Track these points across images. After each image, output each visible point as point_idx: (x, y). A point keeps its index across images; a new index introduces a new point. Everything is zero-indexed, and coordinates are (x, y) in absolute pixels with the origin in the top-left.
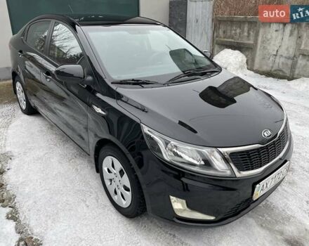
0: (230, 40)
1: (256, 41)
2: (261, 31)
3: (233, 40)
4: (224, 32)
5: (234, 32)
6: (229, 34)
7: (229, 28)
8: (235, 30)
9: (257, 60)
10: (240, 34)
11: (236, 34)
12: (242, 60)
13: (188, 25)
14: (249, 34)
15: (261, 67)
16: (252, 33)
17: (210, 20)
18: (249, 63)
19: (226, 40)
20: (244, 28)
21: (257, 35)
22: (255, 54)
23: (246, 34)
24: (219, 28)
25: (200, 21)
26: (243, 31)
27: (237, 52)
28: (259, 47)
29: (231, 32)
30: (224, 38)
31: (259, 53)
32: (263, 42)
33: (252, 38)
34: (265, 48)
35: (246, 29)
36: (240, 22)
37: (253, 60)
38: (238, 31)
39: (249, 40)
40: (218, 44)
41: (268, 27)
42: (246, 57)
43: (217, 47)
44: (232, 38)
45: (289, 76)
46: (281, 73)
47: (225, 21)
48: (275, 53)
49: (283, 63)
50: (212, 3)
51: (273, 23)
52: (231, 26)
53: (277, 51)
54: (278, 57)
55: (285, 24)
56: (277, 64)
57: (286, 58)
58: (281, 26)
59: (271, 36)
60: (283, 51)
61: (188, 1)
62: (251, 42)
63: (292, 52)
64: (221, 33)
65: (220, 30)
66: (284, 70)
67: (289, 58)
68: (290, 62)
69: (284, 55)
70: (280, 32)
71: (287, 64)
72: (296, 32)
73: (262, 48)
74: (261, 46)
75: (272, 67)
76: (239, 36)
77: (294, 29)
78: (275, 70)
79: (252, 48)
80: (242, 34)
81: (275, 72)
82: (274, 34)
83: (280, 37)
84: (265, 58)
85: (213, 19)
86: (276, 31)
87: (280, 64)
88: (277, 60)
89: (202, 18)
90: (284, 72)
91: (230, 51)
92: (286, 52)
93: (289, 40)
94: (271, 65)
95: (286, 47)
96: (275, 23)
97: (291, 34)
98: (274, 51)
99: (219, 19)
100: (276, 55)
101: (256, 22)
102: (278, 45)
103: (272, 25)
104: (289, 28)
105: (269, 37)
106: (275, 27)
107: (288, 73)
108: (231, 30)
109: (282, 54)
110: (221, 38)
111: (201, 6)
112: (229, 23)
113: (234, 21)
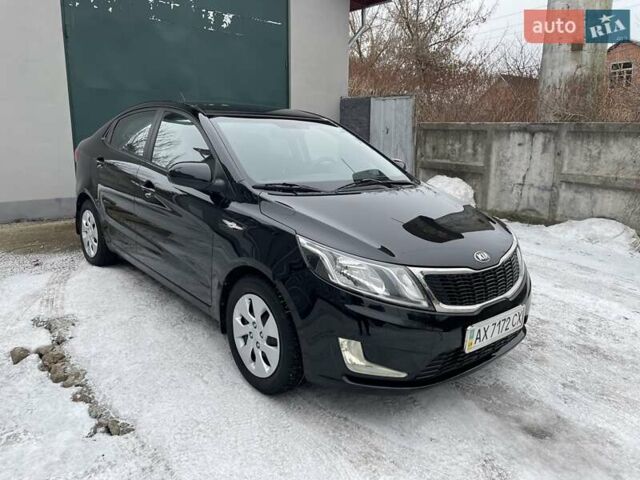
0: (444, 161)
1: (487, 161)
2: (495, 146)
3: (448, 161)
4: (434, 149)
5: (449, 147)
6: (441, 151)
7: (441, 141)
8: (452, 145)
9: (492, 194)
10: (460, 151)
11: (453, 150)
12: (466, 194)
13: (372, 138)
14: (475, 151)
15: (498, 206)
16: (480, 149)
17: (410, 129)
18: (479, 198)
19: (437, 161)
20: (466, 140)
21: (488, 152)
22: (488, 182)
23: (470, 151)
24: (425, 143)
25: (392, 130)
26: (465, 146)
27: (457, 180)
28: (493, 171)
29: (445, 148)
30: (435, 157)
31: (493, 181)
32: (500, 163)
33: (480, 157)
34: (503, 174)
35: (470, 142)
36: (457, 131)
37: (485, 194)
38: (457, 146)
39: (477, 160)
40: (425, 168)
41: (505, 138)
42: (474, 188)
43: (422, 174)
44: (448, 158)
45: (546, 218)
46: (533, 215)
47: (435, 130)
48: (520, 181)
49: (535, 198)
50: (412, 101)
51: (514, 131)
52: (445, 139)
53: (524, 178)
54: (526, 188)
55: (533, 134)
56: (525, 199)
57: (539, 188)
58: (527, 136)
59: (512, 153)
60: (533, 178)
61: (372, 99)
62: (480, 164)
63: (548, 179)
64: (428, 149)
65: (427, 146)
66: (538, 209)
67: (544, 189)
68: (546, 195)
69: (536, 184)
70: (527, 146)
71: (542, 199)
72: (552, 146)
73: (499, 172)
74: (496, 170)
75: (518, 205)
76: (460, 155)
77: (549, 141)
78: (523, 210)
79: (481, 174)
80: (464, 152)
81: (524, 214)
82: (517, 150)
83: (527, 155)
84: (504, 190)
85: (414, 128)
86: (520, 145)
87: (531, 199)
88: (525, 193)
89: (396, 126)
90: (538, 213)
91: (445, 178)
92: (539, 179)
93: (541, 159)
94: (516, 201)
95: (538, 171)
96: (517, 131)
97: (545, 149)
98: (519, 177)
99: (425, 127)
100: (523, 185)
101: (486, 132)
102: (524, 168)
103: (511, 135)
104: (540, 139)
105: (509, 155)
106: (516, 138)
107: (545, 214)
108: (445, 146)
109: (533, 182)
110: (429, 157)
111: (394, 107)
112: (441, 133)
113: (450, 130)
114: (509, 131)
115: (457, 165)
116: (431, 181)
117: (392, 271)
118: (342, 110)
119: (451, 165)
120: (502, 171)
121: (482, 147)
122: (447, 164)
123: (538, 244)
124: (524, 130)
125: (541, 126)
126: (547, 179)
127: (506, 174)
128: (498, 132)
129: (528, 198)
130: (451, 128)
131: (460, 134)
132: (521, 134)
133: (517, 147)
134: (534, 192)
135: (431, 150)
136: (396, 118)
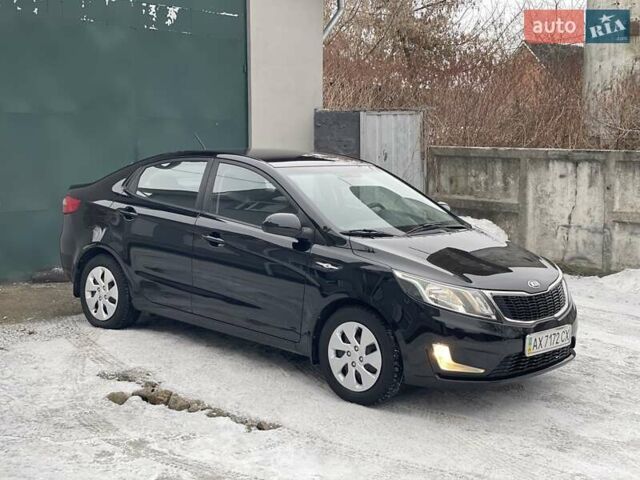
0: (466, 197)
1: (523, 196)
2: (531, 177)
3: (472, 198)
4: (451, 182)
5: (472, 179)
6: (462, 183)
7: (461, 171)
8: (476, 176)
10: (486, 183)
11: (478, 184)
14: (506, 183)
16: (512, 182)
17: (417, 156)
19: (456, 197)
20: (493, 170)
21: (523, 185)
22: (525, 224)
23: (499, 184)
24: (439, 173)
25: (392, 156)
26: (493, 177)
27: (485, 222)
28: (530, 210)
29: (467, 180)
30: (453, 193)
31: (532, 223)
32: (538, 200)
33: (514, 191)
34: (543, 213)
35: (499, 173)
36: (483, 157)
38: (482, 178)
39: (508, 196)
41: (542, 169)
42: (507, 233)
44: (470, 194)
45: (600, 268)
46: (584, 264)
47: (451, 157)
48: (566, 222)
49: (585, 243)
50: (419, 117)
51: (553, 160)
52: (466, 169)
53: (570, 218)
54: (572, 230)
55: (576, 164)
56: (573, 246)
57: (589, 230)
58: (570, 166)
59: (553, 187)
60: (580, 217)
61: (361, 113)
62: (514, 200)
63: (598, 218)
64: (444, 182)
65: (442, 177)
66: (588, 257)
67: (594, 231)
68: (598, 239)
69: (585, 226)
70: (571, 178)
71: (593, 244)
72: (600, 178)
73: (538, 211)
74: (535, 209)
75: (565, 252)
76: (487, 189)
77: (596, 172)
78: (572, 259)
79: (517, 214)
80: (492, 185)
81: (572, 263)
82: (559, 183)
83: (571, 189)
84: (545, 234)
85: (423, 154)
86: (562, 176)
87: (580, 245)
88: (572, 237)
89: (397, 151)
90: (589, 261)
92: (588, 219)
93: (588, 194)
94: (562, 247)
95: (586, 209)
96: (557, 160)
97: (592, 183)
98: (563, 218)
99: (439, 153)
100: (569, 227)
101: (519, 160)
102: (569, 205)
103: (551, 165)
104: (585, 170)
105: (549, 189)
106: (557, 168)
107: (598, 262)
108: (467, 177)
109: (581, 223)
110: (445, 192)
111: (393, 125)
112: (461, 161)
113: (471, 158)
114: (548, 160)
115: (483, 203)
119: (474, 201)
120: (541, 210)
121: (514, 179)
122: (468, 201)
123: (591, 297)
124: (565, 158)
125: (586, 154)
126: (597, 220)
127: (547, 214)
128: (533, 160)
129: (577, 243)
130: (472, 155)
131: (485, 161)
132: (563, 163)
133: (558, 180)
134: (583, 235)
135: (448, 183)
136: (397, 140)
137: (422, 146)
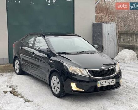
0: (127, 44)
3: (129, 44)
4: (124, 40)
5: (128, 39)
6: (126, 40)
7: (126, 37)
10: (132, 40)
11: (130, 40)
13: (103, 36)
17: (115, 33)
19: (125, 44)
23: (135, 41)
25: (110, 34)
29: (127, 40)
30: (124, 43)
35: (135, 38)
39: (137, 44)
40: (121, 47)
44: (128, 43)
47: (123, 34)
50: (115, 24)
52: (127, 37)
61: (103, 23)
64: (122, 40)
76: (132, 42)
85: (117, 33)
89: (111, 32)
91: (127, 50)
99: (120, 33)
108: (127, 39)
110: (122, 43)
111: (110, 26)
112: (126, 35)
113: (128, 34)
115: (131, 45)
116: (122, 51)
117: (81, 69)
118: (93, 27)
119: (129, 45)
122: (127, 45)
135: (123, 40)
136: (111, 30)
137: (117, 31)
